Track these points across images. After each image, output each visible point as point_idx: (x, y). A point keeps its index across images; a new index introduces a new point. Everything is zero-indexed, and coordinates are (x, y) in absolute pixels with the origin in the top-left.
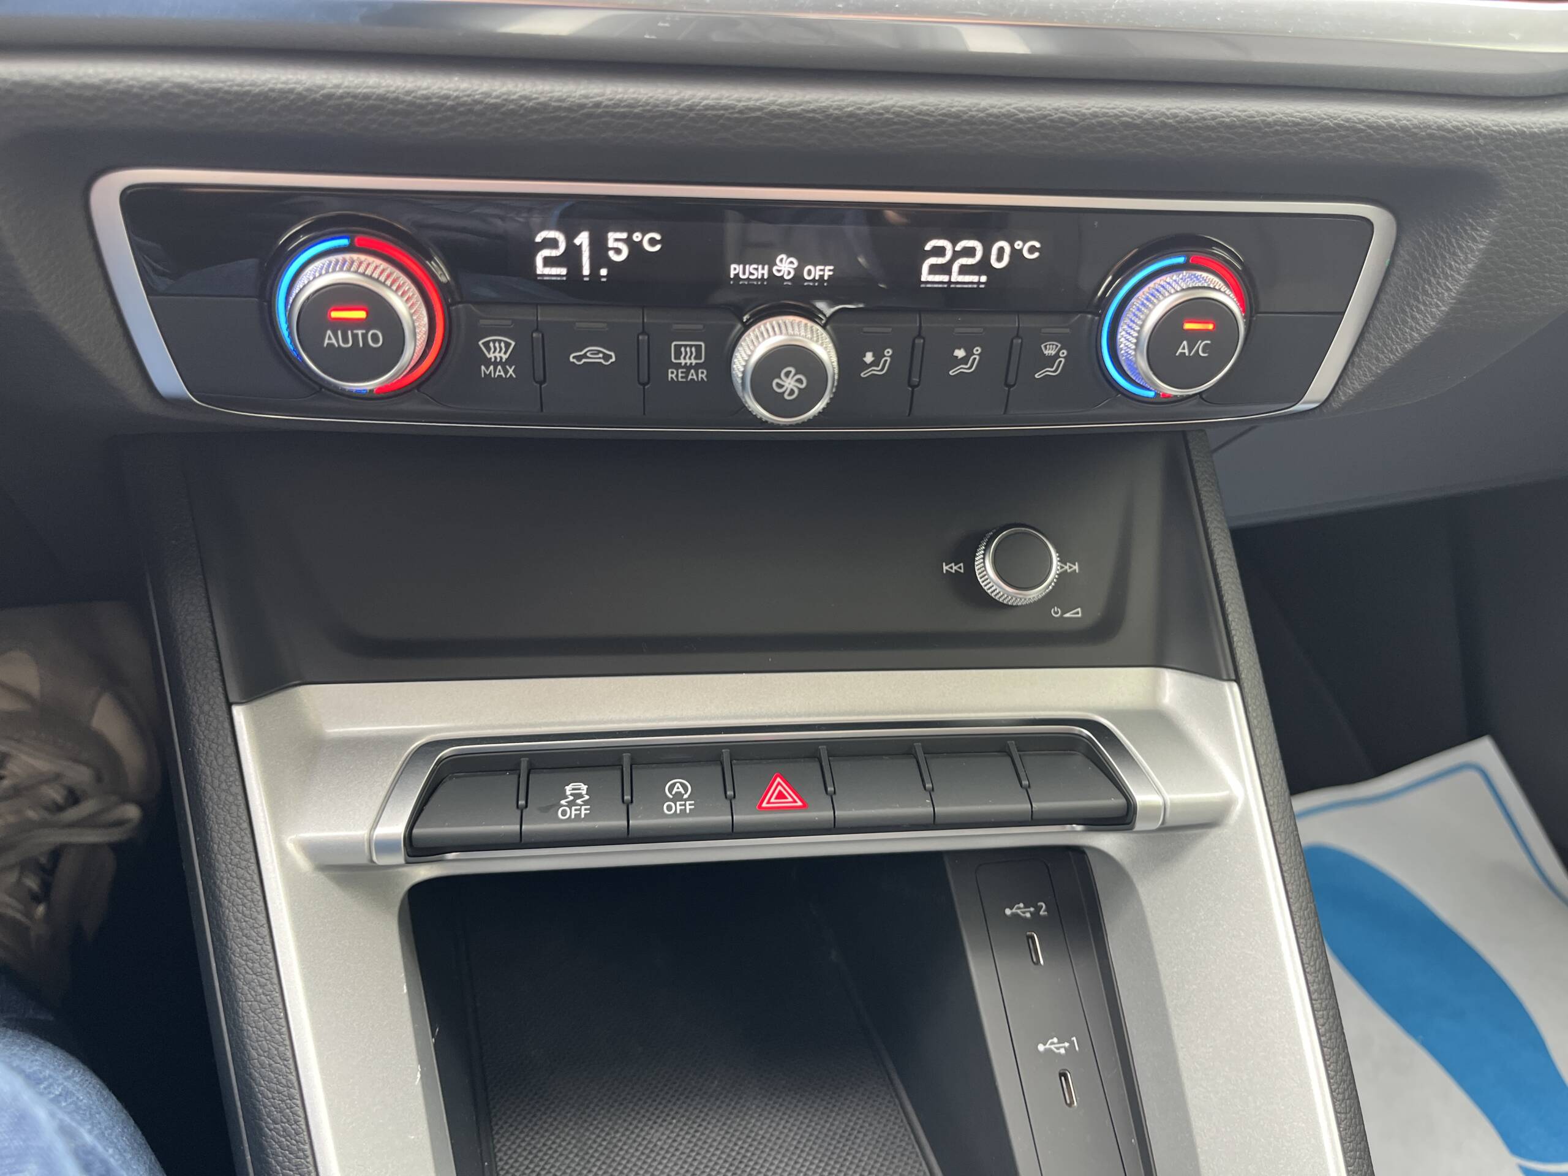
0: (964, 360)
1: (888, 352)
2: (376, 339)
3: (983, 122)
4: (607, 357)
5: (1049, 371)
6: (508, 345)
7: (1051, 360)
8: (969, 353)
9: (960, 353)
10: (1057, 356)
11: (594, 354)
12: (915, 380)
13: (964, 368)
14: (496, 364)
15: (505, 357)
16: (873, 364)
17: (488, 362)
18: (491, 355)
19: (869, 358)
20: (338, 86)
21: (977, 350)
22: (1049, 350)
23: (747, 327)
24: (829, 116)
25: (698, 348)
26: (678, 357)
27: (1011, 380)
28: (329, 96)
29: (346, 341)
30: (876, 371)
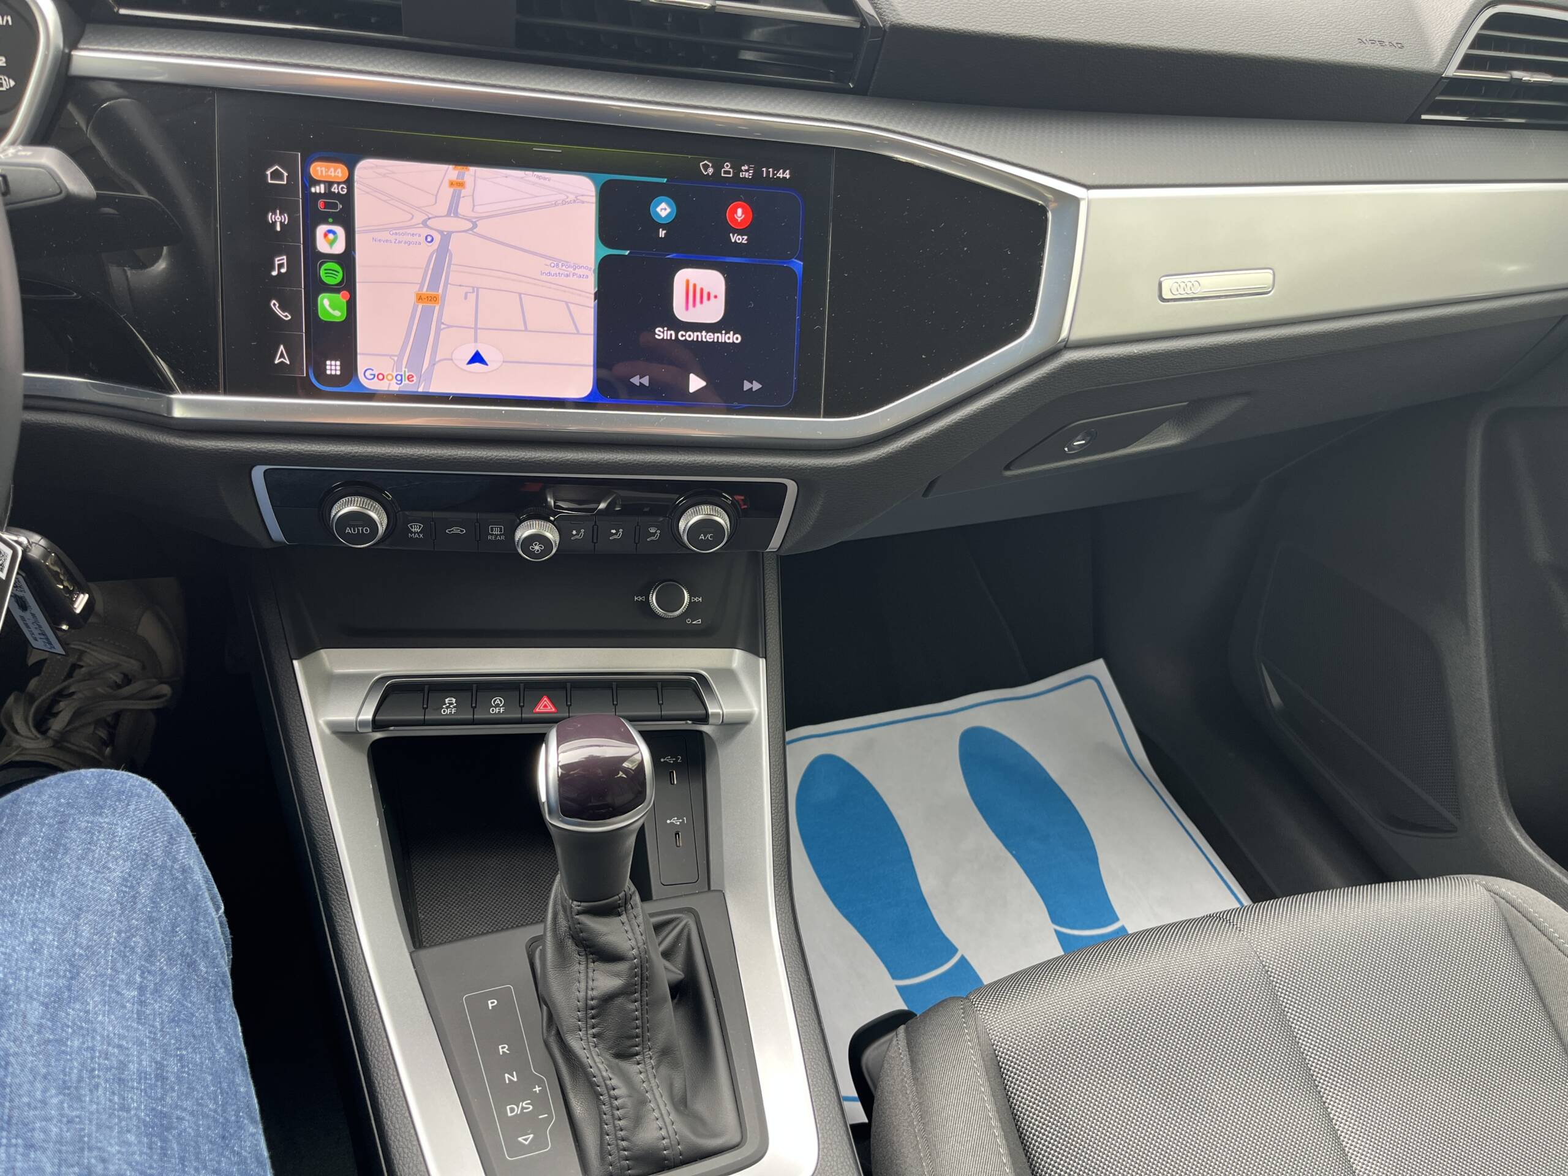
0: (616, 534)
1: (583, 530)
2: (367, 530)
3: (605, 464)
4: (462, 531)
5: (653, 538)
6: (420, 526)
7: (653, 534)
8: (618, 531)
9: (614, 531)
10: (656, 532)
11: (456, 530)
12: (595, 541)
13: (616, 537)
14: (415, 533)
15: (419, 531)
16: (576, 535)
17: (412, 533)
18: (413, 530)
19: (574, 532)
20: (356, 453)
21: (621, 530)
22: (652, 531)
23: (521, 522)
24: (544, 462)
25: (501, 528)
26: (492, 531)
27: (637, 541)
28: (353, 456)
29: (355, 531)
30: (577, 537)
